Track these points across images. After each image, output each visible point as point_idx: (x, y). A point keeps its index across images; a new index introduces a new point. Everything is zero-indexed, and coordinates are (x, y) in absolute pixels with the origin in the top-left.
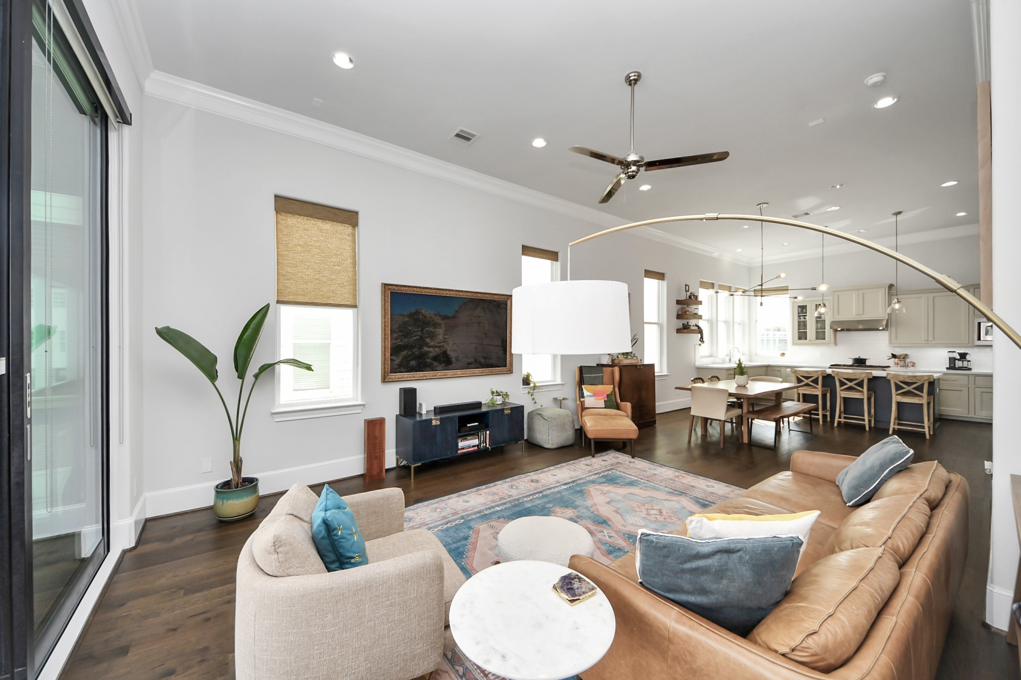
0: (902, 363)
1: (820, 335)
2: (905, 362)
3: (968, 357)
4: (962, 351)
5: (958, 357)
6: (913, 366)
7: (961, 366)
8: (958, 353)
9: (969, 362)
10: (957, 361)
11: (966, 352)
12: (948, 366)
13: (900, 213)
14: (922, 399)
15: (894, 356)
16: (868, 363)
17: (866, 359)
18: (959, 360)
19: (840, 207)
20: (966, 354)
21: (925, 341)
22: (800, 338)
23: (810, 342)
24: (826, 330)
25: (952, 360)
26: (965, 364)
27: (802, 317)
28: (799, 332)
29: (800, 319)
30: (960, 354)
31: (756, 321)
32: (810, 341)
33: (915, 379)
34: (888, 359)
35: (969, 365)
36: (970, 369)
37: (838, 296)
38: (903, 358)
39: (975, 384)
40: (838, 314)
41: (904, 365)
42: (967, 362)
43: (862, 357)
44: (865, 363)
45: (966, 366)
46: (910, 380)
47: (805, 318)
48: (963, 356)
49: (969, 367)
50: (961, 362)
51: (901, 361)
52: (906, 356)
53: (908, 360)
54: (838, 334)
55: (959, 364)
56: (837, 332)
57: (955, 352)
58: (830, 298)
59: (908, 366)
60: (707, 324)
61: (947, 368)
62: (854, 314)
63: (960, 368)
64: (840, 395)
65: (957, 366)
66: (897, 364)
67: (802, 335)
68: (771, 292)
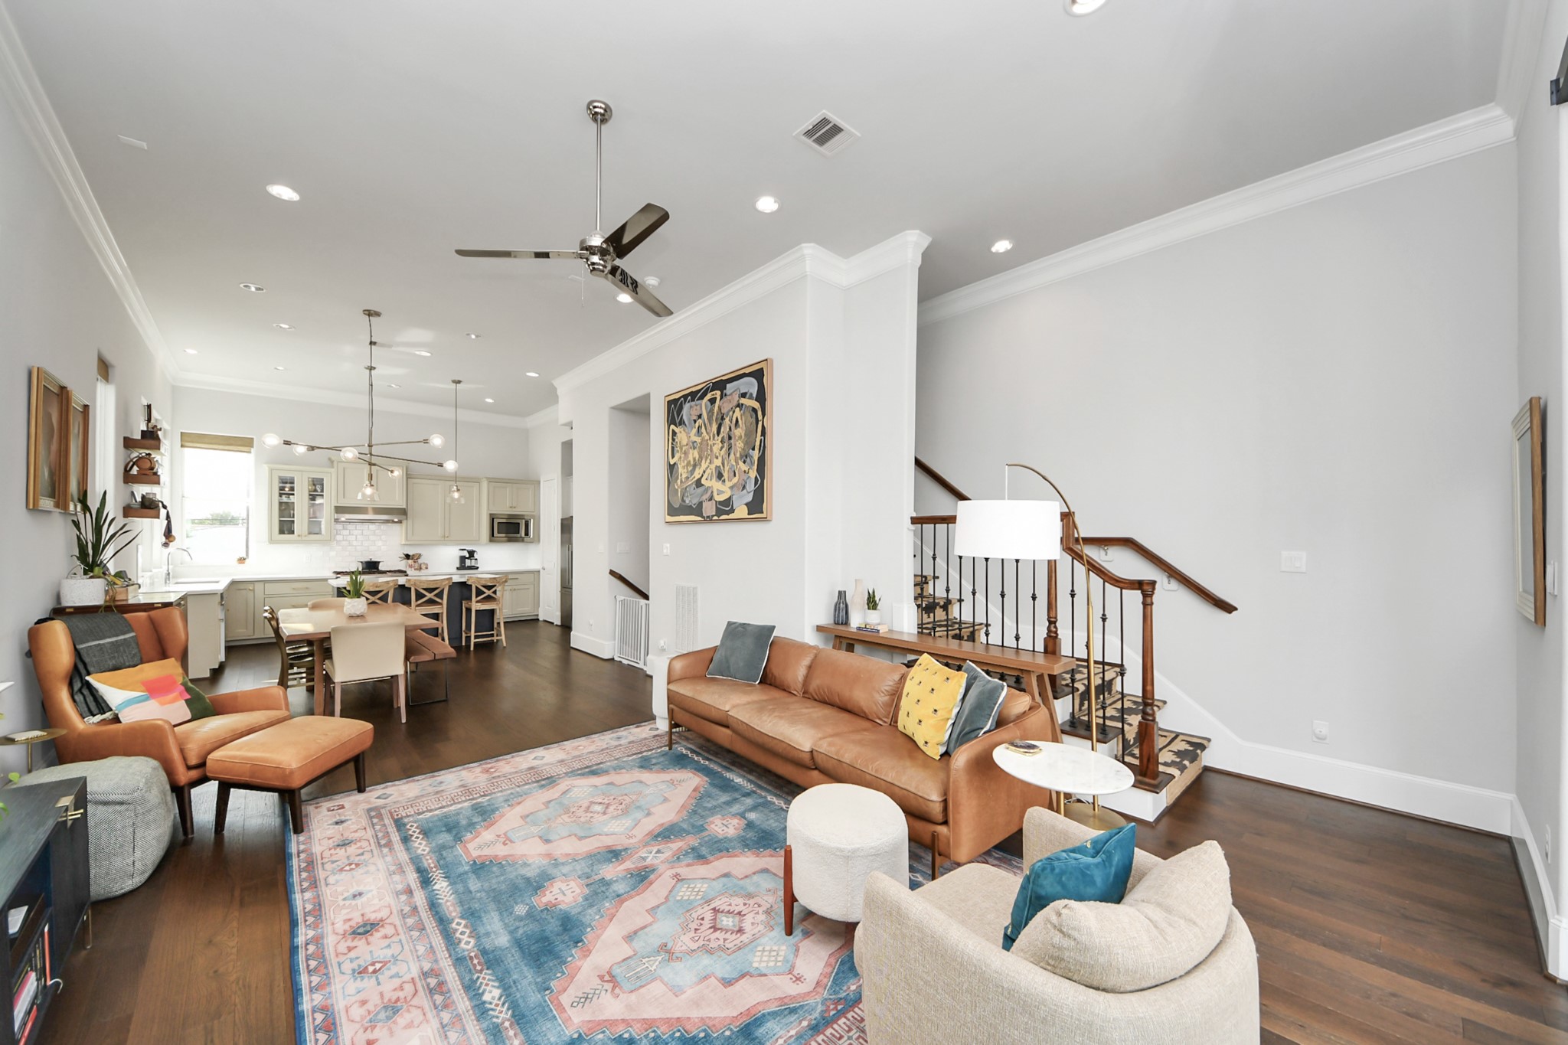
2: (418, 564)
3: (475, 555)
4: (470, 548)
5: (467, 556)
6: (427, 568)
7: (470, 565)
8: (467, 551)
9: (476, 560)
10: (467, 560)
11: (474, 549)
12: (458, 566)
13: (459, 382)
15: (408, 557)
16: (381, 567)
17: (379, 562)
18: (468, 558)
19: (432, 354)
20: (474, 552)
21: (441, 537)
22: (282, 532)
23: (300, 538)
25: (463, 559)
26: (473, 563)
27: (284, 496)
28: (280, 521)
29: (284, 500)
30: (469, 552)
31: (183, 497)
32: (298, 536)
34: (401, 561)
35: (476, 563)
36: (477, 568)
37: (344, 469)
38: (416, 560)
40: (345, 496)
41: (418, 568)
42: (474, 560)
43: (374, 560)
44: (377, 568)
45: (474, 565)
47: (290, 499)
48: (471, 554)
49: (476, 565)
50: (470, 560)
52: (419, 556)
53: (420, 561)
55: (468, 563)
57: (465, 550)
61: (458, 568)
63: (469, 567)
65: (466, 565)
66: (410, 566)
67: (286, 527)
68: (220, 444)
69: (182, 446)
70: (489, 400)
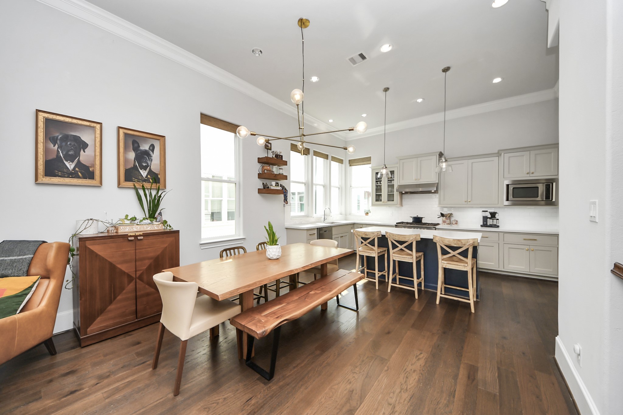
0: (448, 221)
1: (391, 197)
2: (450, 220)
3: (497, 216)
4: (492, 210)
5: (489, 216)
6: (456, 224)
7: (492, 224)
8: (490, 212)
9: (498, 220)
10: (488, 219)
12: (482, 224)
14: (466, 265)
15: (442, 215)
16: (424, 221)
17: (423, 217)
18: (490, 218)
20: (495, 213)
21: (466, 202)
22: (377, 200)
23: (383, 204)
24: (394, 193)
25: (485, 219)
26: (495, 222)
27: (378, 182)
28: (376, 195)
29: (378, 184)
30: (491, 213)
32: (383, 202)
33: (459, 243)
34: (438, 218)
35: (498, 223)
36: (498, 227)
37: (403, 163)
38: (449, 217)
39: (504, 241)
40: (403, 179)
41: (450, 223)
42: (496, 220)
43: (419, 216)
44: (421, 221)
45: (496, 224)
46: (455, 244)
47: (381, 183)
48: (493, 215)
49: (497, 225)
50: (492, 220)
51: (447, 219)
52: (450, 215)
53: (452, 219)
54: (404, 196)
55: (490, 222)
56: (403, 195)
57: (487, 211)
58: (398, 165)
59: (452, 224)
60: (304, 187)
61: (481, 226)
62: (414, 179)
63: (491, 226)
64: (393, 258)
65: (488, 224)
66: (444, 222)
67: (378, 198)
68: (360, 162)
69: (350, 166)
70: (497, 80)
